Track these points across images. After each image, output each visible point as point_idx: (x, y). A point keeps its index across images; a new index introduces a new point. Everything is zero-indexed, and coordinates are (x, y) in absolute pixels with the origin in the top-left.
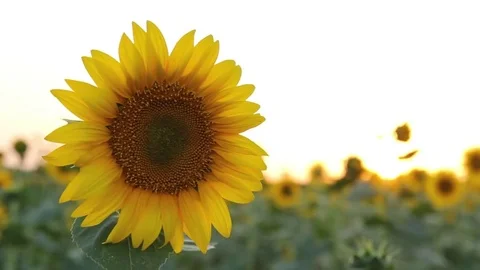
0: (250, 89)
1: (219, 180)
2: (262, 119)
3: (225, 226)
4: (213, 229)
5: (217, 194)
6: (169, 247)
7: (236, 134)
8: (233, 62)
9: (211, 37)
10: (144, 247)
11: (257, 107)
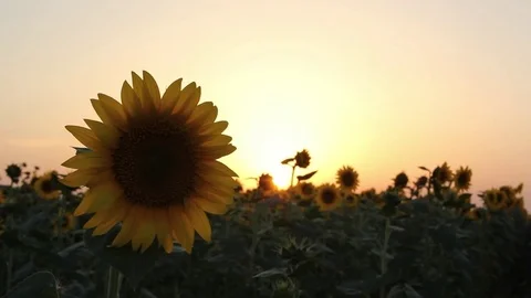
0: (224, 125)
1: (201, 197)
2: (234, 148)
3: (206, 232)
4: (196, 234)
5: (199, 207)
6: (163, 249)
7: (213, 160)
8: (211, 103)
9: (194, 84)
10: (143, 251)
11: (230, 139)
